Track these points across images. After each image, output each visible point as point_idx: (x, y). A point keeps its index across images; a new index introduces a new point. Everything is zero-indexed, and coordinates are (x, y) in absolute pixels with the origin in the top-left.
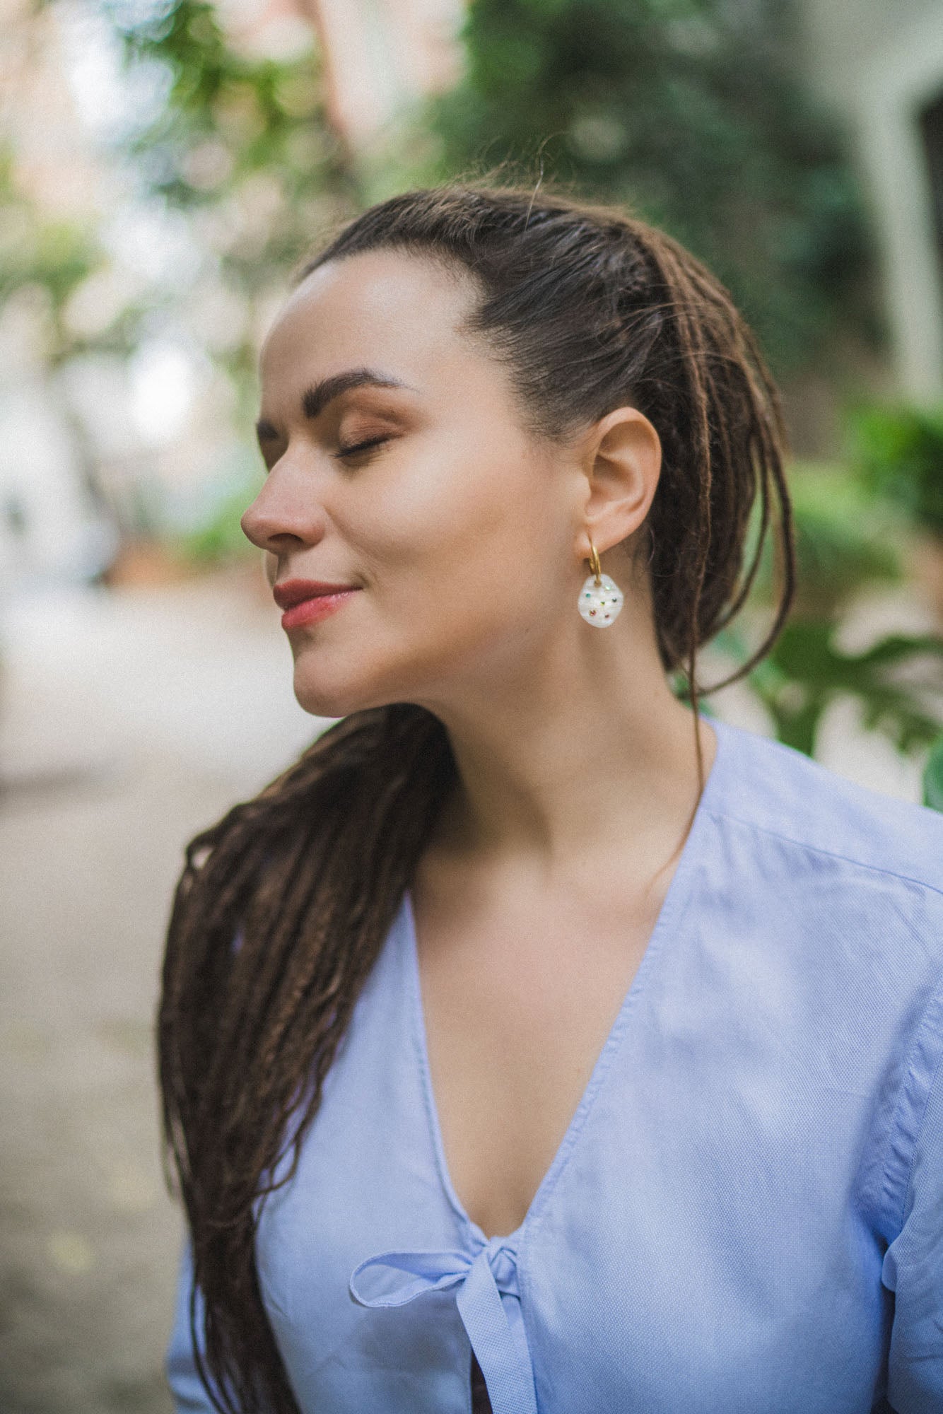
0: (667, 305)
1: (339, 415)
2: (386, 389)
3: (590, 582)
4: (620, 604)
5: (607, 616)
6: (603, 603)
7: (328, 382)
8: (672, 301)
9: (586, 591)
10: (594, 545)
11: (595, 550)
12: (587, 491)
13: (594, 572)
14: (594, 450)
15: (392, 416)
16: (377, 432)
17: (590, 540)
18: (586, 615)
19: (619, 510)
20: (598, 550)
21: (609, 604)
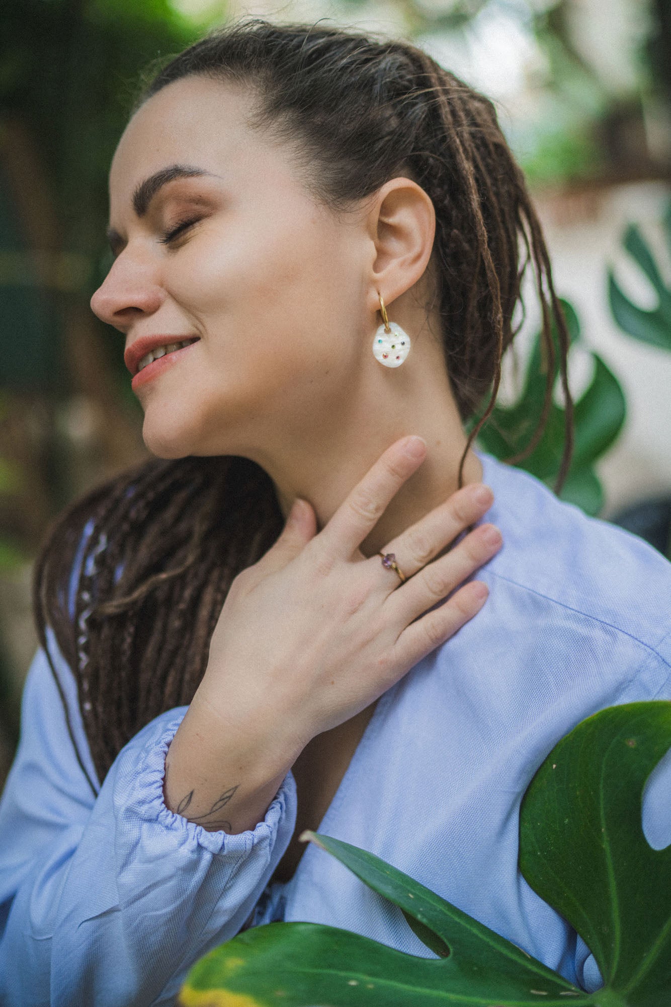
0: (427, 90)
1: (159, 208)
2: (192, 178)
3: (382, 329)
4: (408, 346)
5: (398, 358)
6: (393, 346)
7: (148, 181)
8: (431, 87)
9: (378, 338)
10: (381, 298)
11: (382, 303)
12: (373, 253)
13: (384, 322)
14: (375, 216)
15: (200, 200)
16: (191, 215)
17: (379, 294)
18: (380, 358)
19: (402, 265)
20: (385, 303)
21: (399, 347)
